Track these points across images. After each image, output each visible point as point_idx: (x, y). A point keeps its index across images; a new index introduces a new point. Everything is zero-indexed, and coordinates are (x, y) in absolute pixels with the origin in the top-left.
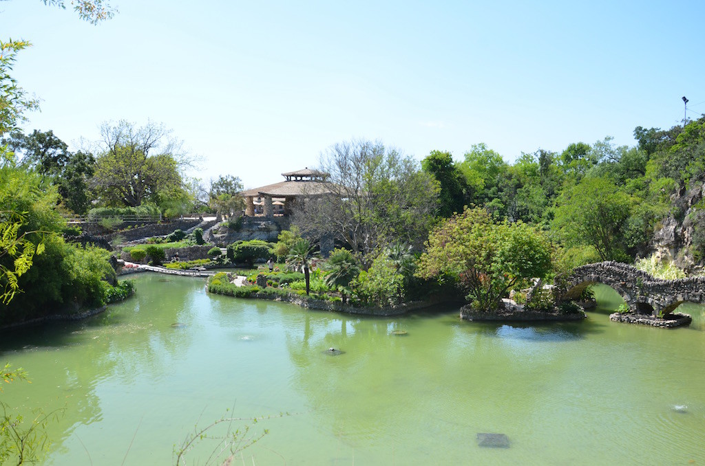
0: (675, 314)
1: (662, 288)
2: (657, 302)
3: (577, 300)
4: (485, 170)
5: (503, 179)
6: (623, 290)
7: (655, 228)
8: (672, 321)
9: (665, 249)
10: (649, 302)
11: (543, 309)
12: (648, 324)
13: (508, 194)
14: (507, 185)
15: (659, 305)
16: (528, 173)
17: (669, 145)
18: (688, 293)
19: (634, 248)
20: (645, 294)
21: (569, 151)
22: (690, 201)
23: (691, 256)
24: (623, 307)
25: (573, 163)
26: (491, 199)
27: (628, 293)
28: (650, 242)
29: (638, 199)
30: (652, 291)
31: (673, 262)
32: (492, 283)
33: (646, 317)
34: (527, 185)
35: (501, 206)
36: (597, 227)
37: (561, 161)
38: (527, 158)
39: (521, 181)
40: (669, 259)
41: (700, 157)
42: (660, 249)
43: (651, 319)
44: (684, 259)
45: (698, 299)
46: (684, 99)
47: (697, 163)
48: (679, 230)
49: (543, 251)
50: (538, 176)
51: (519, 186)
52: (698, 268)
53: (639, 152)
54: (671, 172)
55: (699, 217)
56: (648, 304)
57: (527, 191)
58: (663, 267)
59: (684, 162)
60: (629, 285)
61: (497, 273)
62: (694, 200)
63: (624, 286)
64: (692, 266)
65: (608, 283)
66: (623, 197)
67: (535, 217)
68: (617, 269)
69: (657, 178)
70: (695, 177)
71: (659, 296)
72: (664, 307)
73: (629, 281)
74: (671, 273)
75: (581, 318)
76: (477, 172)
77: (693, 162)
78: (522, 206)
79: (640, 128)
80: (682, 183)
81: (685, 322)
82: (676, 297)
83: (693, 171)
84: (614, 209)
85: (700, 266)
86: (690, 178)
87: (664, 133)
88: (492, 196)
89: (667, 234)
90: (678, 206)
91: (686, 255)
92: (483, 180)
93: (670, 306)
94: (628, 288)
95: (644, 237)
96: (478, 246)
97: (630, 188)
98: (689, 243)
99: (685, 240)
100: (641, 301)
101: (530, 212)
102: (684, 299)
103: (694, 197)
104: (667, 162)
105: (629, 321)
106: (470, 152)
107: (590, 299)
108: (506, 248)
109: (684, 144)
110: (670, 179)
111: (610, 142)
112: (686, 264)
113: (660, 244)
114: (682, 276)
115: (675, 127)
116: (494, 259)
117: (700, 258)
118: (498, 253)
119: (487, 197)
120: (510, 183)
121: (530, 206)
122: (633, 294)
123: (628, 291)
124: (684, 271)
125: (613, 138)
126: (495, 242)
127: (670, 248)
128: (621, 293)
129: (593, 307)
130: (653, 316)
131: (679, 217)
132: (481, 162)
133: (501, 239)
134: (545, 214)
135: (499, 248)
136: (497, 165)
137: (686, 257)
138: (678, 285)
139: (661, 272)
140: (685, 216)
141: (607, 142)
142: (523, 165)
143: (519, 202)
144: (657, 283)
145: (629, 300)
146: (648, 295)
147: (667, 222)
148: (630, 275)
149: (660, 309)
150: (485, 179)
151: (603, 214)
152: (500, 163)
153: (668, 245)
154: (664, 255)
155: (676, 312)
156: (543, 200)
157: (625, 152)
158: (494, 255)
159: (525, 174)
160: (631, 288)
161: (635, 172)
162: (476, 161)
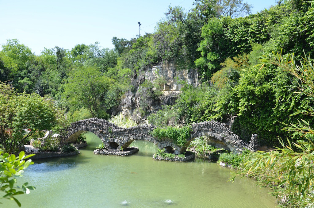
0: (130, 147)
1: (122, 133)
2: (120, 141)
3: (75, 143)
4: (18, 58)
5: (32, 65)
6: (101, 135)
7: (122, 97)
8: (128, 152)
9: (127, 110)
10: (116, 141)
11: (51, 150)
12: (115, 155)
13: (35, 75)
14: (34, 69)
15: (121, 143)
16: (49, 61)
17: (129, 49)
18: (136, 135)
19: (111, 109)
20: (113, 137)
21: (76, 49)
22: (139, 82)
23: (140, 113)
24: (101, 146)
25: (78, 56)
26: (23, 78)
27: (104, 137)
28: (119, 106)
29: (113, 80)
30: (117, 135)
31: (131, 117)
32: (13, 135)
33: (114, 150)
34: (48, 69)
35: (30, 83)
36: (90, 97)
37: (71, 55)
38: (48, 52)
39: (45, 66)
40: (129, 115)
41: (144, 57)
42: (124, 110)
43: (116, 151)
44: (136, 115)
45: (140, 138)
46: (139, 23)
47: (143, 61)
48: (134, 99)
49: (49, 112)
50: (56, 64)
51: (43, 70)
52: (143, 120)
53: (115, 52)
54: (129, 65)
55: (143, 91)
56: (115, 143)
57: (49, 74)
58: (126, 121)
59: (136, 60)
60: (104, 132)
61: (17, 128)
62: (141, 82)
63: (102, 132)
64: (141, 119)
65: (93, 131)
66: (105, 79)
67: (54, 90)
68: (98, 123)
69: (123, 68)
70: (141, 69)
71: (121, 137)
72: (123, 144)
73: (104, 130)
74: (130, 124)
75: (76, 154)
76: (12, 59)
77: (141, 60)
78: (44, 83)
79: (116, 38)
80: (135, 72)
81: (135, 152)
82: (130, 137)
83: (141, 65)
84: (99, 86)
85: (144, 119)
86: (139, 69)
87: (127, 42)
88: (24, 76)
89: (128, 101)
90: (133, 85)
91: (138, 113)
92: (17, 65)
93: (127, 143)
94: (104, 134)
95: (116, 103)
96: (3, 110)
97: (110, 73)
98: (139, 106)
99: (137, 104)
100: (111, 141)
101: (50, 87)
102: (134, 138)
103: (141, 80)
104: (128, 59)
105: (105, 154)
106: (6, 45)
107: (83, 141)
108: (23, 110)
109: (136, 49)
110: (129, 69)
111: (98, 45)
112: (137, 118)
113: (124, 107)
114: (135, 125)
115: (133, 39)
116: (14, 118)
117: (144, 114)
118: (17, 114)
119: (21, 77)
120: (36, 67)
121: (50, 83)
122: (107, 137)
123: (104, 135)
124: (136, 122)
125: (100, 43)
126: (15, 107)
127: (129, 109)
128: (100, 137)
129: (85, 146)
130: (118, 150)
131: (134, 91)
132: (14, 52)
133: (20, 105)
134: (60, 88)
135: (18, 111)
136: (27, 55)
137: (137, 114)
138: (130, 131)
139: (125, 123)
140: (137, 91)
141: (96, 45)
142: (46, 56)
143: (42, 80)
144: (119, 130)
145: (104, 141)
146: (115, 138)
147: (128, 94)
148: (105, 126)
149: (121, 145)
150: (19, 64)
151: (93, 89)
152: (30, 54)
153: (128, 108)
154: (126, 113)
155: (131, 146)
156: (59, 79)
157: (107, 52)
158: (15, 116)
159: (47, 62)
160: (106, 134)
161: (113, 64)
162: (11, 51)
